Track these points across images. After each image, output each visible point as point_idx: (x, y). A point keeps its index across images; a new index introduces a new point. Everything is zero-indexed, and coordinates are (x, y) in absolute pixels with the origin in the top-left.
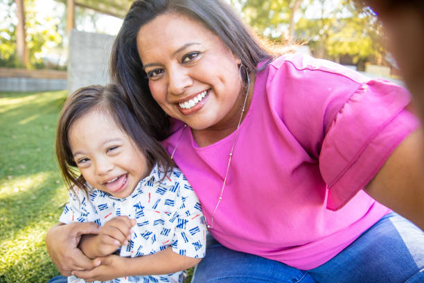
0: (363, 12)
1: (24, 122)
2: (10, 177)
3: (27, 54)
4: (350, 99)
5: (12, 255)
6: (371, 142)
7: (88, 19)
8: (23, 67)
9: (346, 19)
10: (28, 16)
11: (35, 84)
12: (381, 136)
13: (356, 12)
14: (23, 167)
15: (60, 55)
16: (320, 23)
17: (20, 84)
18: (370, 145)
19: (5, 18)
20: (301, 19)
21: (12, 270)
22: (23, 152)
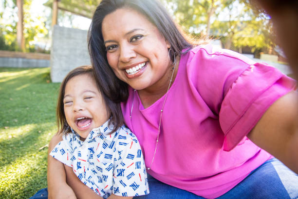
0: (258, 17)
1: (18, 89)
2: (6, 128)
3: (24, 41)
4: (242, 74)
5: (4, 183)
6: (253, 102)
7: (67, 18)
8: (20, 50)
9: (246, 22)
10: (25, 15)
11: (28, 63)
12: (261, 99)
13: (254, 17)
14: (16, 121)
15: (46, 43)
16: (228, 24)
17: (17, 62)
18: (253, 104)
19: (10, 17)
20: (215, 21)
21: (3, 194)
22: (17, 110)
